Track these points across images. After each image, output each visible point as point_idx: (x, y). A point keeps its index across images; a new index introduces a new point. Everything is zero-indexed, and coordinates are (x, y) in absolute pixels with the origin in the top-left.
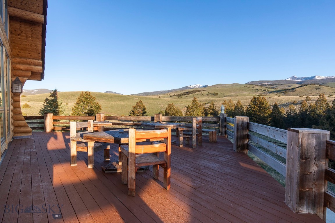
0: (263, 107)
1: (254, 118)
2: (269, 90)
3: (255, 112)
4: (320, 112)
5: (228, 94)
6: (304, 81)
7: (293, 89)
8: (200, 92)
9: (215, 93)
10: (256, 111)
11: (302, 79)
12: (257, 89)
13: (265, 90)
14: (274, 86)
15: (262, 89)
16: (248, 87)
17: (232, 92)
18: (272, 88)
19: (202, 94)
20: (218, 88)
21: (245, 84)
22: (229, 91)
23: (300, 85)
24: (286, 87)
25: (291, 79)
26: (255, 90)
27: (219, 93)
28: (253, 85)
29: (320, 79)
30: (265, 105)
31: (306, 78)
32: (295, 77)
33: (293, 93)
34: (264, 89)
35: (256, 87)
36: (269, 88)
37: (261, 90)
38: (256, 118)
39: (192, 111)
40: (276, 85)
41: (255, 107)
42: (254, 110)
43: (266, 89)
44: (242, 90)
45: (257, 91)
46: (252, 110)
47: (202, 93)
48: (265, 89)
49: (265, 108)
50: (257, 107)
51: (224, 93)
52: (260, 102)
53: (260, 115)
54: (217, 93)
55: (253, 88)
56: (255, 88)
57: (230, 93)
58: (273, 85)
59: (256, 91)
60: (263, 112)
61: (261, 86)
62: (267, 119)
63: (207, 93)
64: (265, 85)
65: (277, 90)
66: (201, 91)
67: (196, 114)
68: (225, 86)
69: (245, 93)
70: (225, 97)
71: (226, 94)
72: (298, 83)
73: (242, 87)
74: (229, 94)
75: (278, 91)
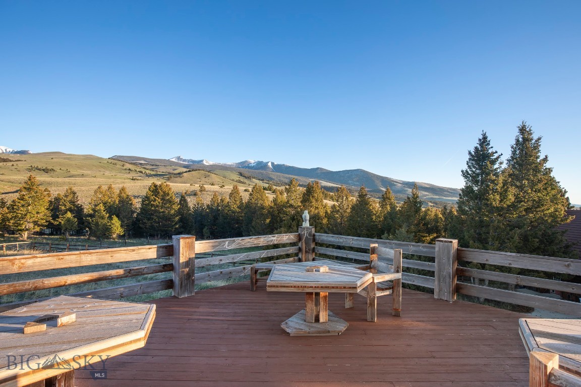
0: (168, 200)
1: (155, 218)
2: (148, 172)
3: (155, 207)
4: (234, 207)
5: (76, 173)
6: (192, 165)
7: (179, 174)
8: (10, 164)
9: (46, 168)
10: (157, 206)
11: (188, 162)
12: (129, 169)
13: (141, 172)
14: (154, 167)
15: (138, 170)
16: (114, 164)
17: (84, 170)
18: (152, 170)
19: (15, 167)
20: (54, 160)
21: (109, 158)
22: (80, 167)
23: (188, 170)
24: (169, 169)
25: (176, 159)
26: (126, 169)
27: (57, 168)
28: (122, 161)
29: (208, 164)
30: (171, 198)
31: (193, 162)
32: (181, 157)
33: (178, 179)
34: (139, 170)
35: (128, 166)
36: (147, 169)
37: (136, 171)
38: (159, 217)
39: (23, 206)
40: (157, 165)
41: (155, 200)
42: (154, 205)
43: (144, 171)
44: (102, 167)
45: (129, 173)
46: (152, 204)
47: (13, 165)
48: (141, 170)
49: (170, 202)
50: (159, 200)
51: (67, 170)
52: (164, 192)
53: (163, 212)
54: (53, 169)
55: (123, 166)
56: (125, 167)
57: (80, 172)
58: (153, 165)
59: (128, 171)
60: (168, 207)
61: (134, 164)
62: (174, 218)
63: (28, 166)
64: (141, 164)
65: (159, 173)
66: (11, 161)
67: (34, 212)
68: (70, 157)
69: (107, 173)
70: (70, 177)
71: (73, 172)
72: (185, 167)
73: (104, 163)
74: (78, 173)
75: (160, 175)
